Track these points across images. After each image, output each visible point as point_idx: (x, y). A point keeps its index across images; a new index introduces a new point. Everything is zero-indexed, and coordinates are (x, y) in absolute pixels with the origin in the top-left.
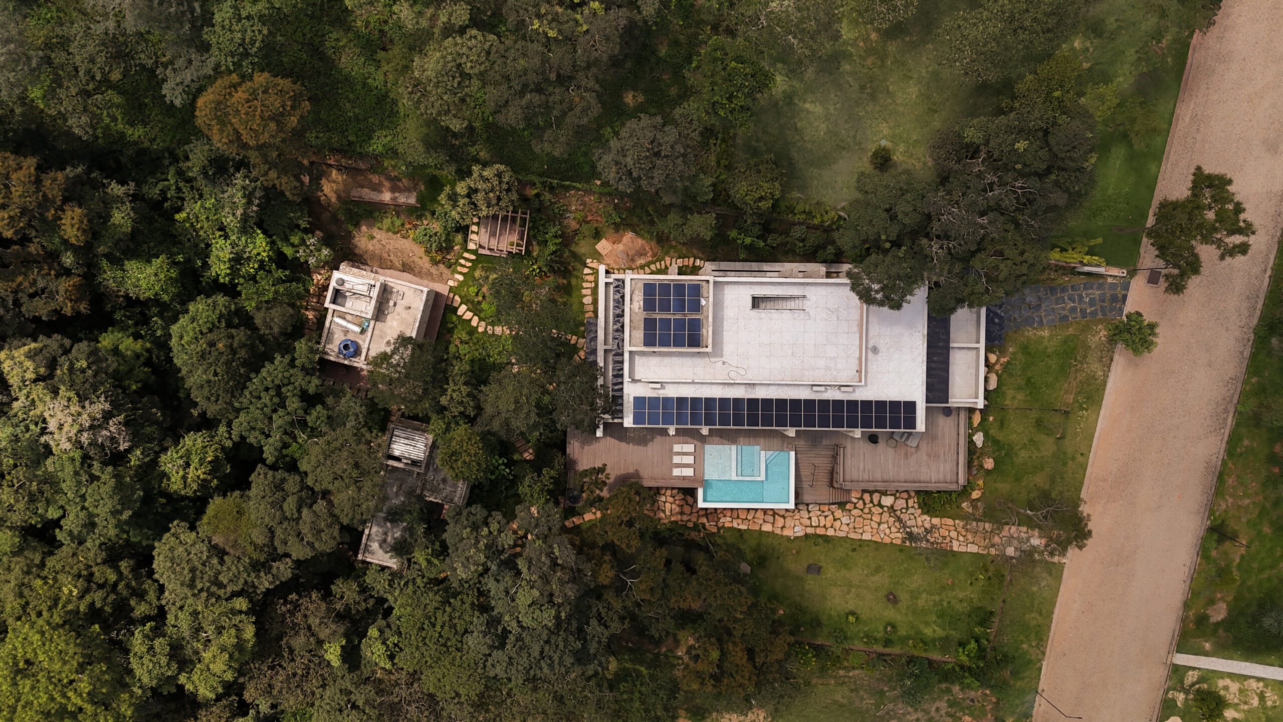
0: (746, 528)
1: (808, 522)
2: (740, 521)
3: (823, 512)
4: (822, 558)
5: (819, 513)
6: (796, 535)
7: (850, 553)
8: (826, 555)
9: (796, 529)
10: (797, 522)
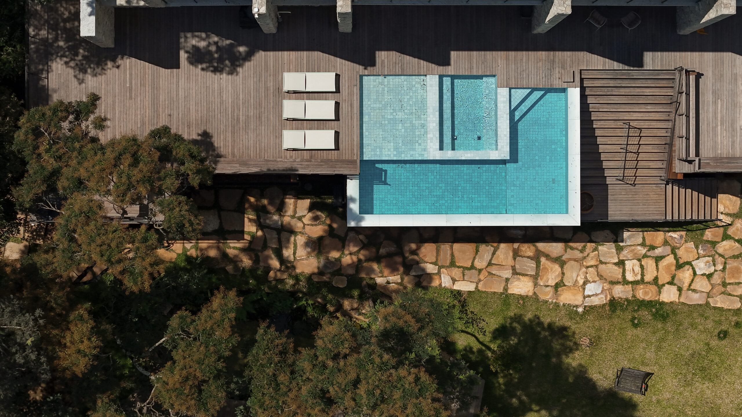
0: (471, 287)
1: (616, 272)
2: (456, 272)
3: (653, 248)
4: (650, 355)
5: (643, 251)
6: (588, 302)
7: (714, 343)
8: (659, 348)
9: (590, 289)
10: (592, 273)
